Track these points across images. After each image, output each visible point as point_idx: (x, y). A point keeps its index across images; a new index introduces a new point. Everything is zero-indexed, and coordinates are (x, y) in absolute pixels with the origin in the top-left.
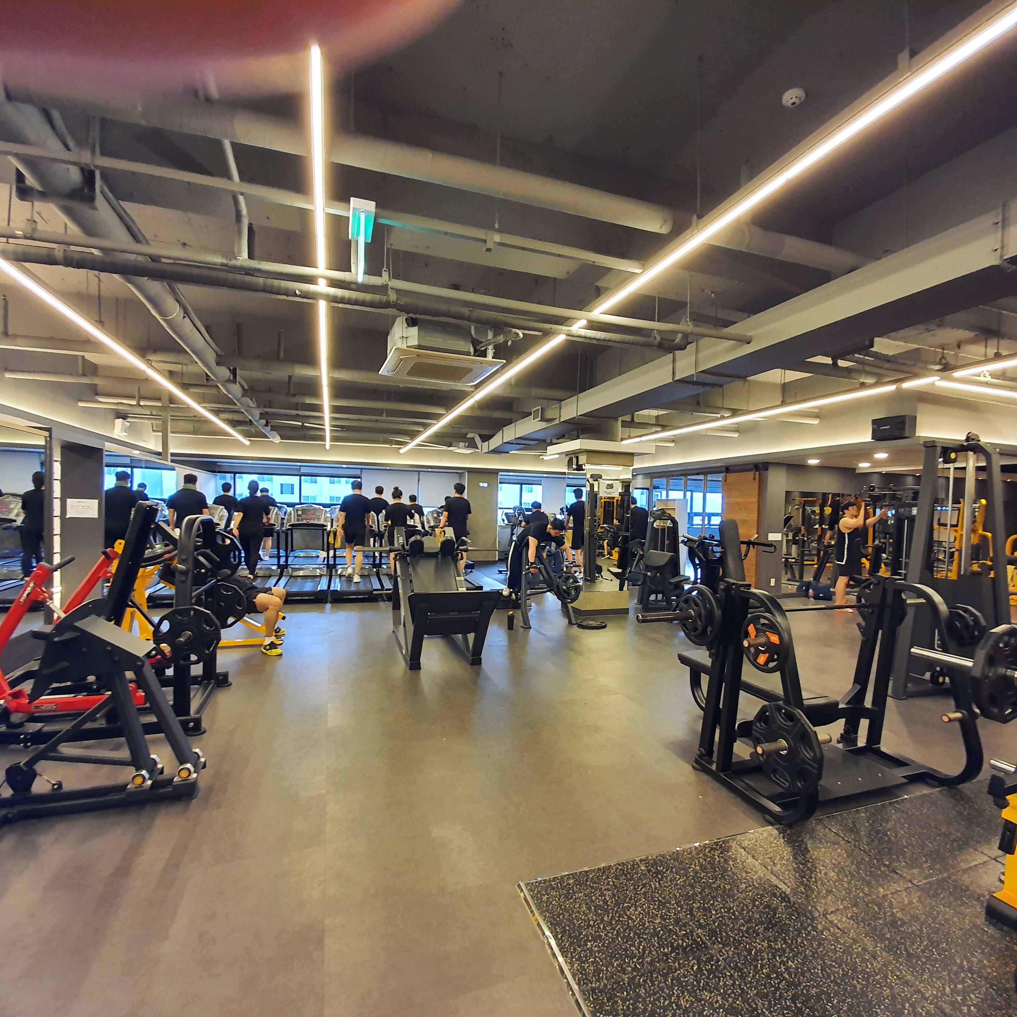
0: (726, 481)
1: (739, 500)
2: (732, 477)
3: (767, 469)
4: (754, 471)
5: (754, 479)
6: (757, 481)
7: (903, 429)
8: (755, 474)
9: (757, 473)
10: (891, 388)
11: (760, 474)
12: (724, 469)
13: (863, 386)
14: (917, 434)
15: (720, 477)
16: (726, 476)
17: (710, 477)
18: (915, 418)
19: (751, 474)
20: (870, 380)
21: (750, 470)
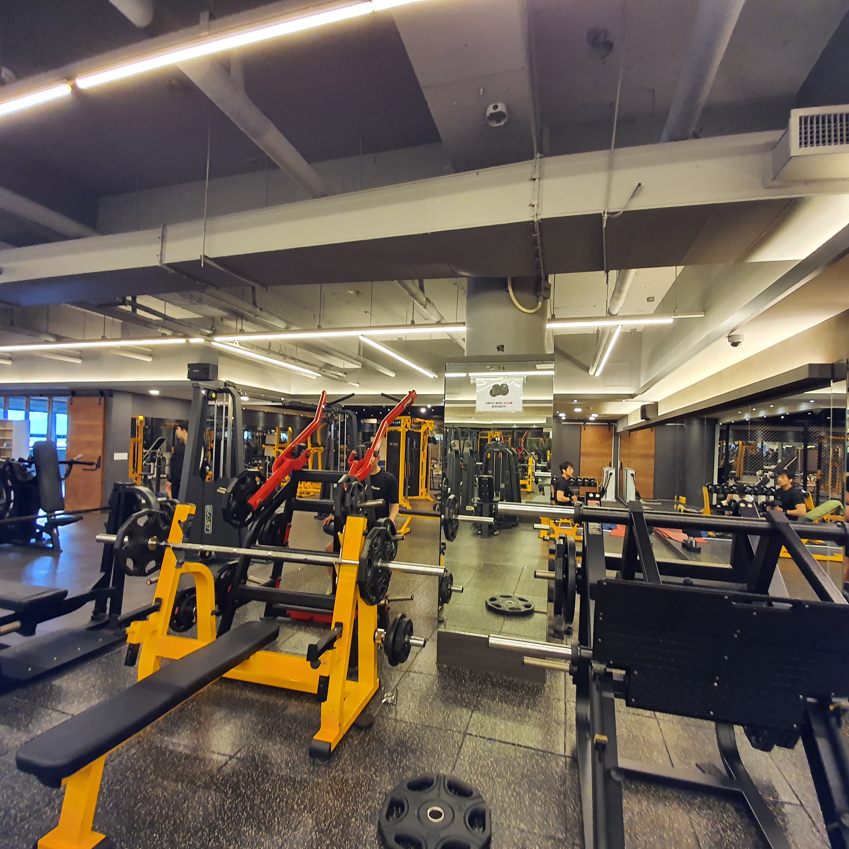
0: (71, 404)
1: (86, 423)
2: (77, 400)
3: (112, 396)
4: (100, 396)
5: (100, 404)
6: (102, 405)
7: (208, 373)
8: (100, 400)
9: (103, 399)
10: (183, 341)
11: (105, 400)
12: (70, 393)
13: (164, 336)
14: (219, 379)
15: (65, 399)
16: (72, 399)
17: (55, 399)
18: (216, 367)
19: (97, 399)
20: (168, 333)
21: (96, 395)
